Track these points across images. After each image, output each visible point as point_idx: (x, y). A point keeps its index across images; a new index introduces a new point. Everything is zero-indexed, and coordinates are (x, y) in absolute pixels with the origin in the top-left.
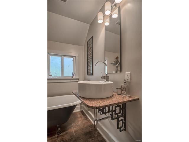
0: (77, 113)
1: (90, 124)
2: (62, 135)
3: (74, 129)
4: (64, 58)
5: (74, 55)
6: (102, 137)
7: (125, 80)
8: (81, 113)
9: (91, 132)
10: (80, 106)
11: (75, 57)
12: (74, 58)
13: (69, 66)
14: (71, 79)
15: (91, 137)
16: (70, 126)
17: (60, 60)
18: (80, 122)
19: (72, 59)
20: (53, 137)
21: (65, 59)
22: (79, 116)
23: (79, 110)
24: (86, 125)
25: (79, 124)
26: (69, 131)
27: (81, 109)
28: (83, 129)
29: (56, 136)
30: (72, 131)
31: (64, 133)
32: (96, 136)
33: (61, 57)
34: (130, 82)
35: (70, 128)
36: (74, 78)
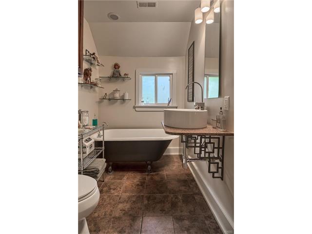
0: (174, 157)
1: (187, 172)
2: (152, 175)
3: (167, 172)
4: (158, 77)
5: (171, 73)
6: (199, 189)
7: (221, 108)
8: (178, 157)
9: (186, 180)
10: (178, 148)
11: (172, 74)
12: (171, 76)
13: (164, 89)
14: (166, 107)
15: (184, 186)
16: (163, 169)
17: (154, 81)
18: (175, 167)
19: (168, 78)
20: (144, 174)
21: (160, 78)
22: (175, 160)
23: (178, 154)
24: (182, 172)
25: (174, 169)
26: (160, 173)
27: (180, 152)
28: (177, 175)
29: (147, 174)
30: (163, 174)
31: (154, 173)
32: (191, 186)
33: (154, 77)
34: (227, 111)
35: (163, 170)
36: (170, 105)
